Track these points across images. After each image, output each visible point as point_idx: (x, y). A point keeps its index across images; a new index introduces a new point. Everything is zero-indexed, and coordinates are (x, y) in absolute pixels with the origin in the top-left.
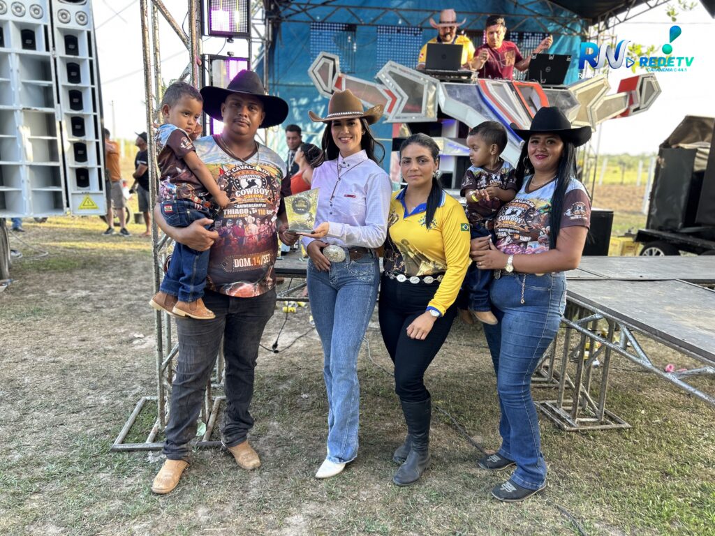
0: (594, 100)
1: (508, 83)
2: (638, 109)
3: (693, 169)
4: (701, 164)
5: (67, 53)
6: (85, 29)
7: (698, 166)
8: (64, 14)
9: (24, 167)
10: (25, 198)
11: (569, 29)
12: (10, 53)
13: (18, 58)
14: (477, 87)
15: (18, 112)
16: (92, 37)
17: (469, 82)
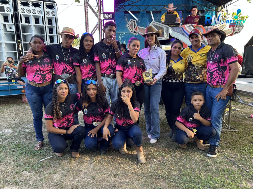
2: (236, 33)
5: (49, 25)
6: (55, 17)
8: (48, 12)
11: (211, 8)
12: (32, 25)
14: (182, 28)
16: (57, 20)
17: (179, 26)
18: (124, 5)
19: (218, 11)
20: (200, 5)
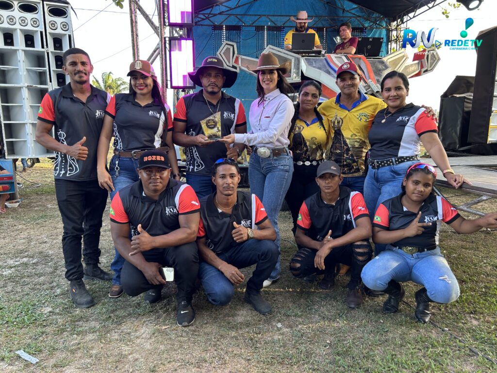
0: (399, 65)
1: (345, 56)
2: (426, 71)
3: (463, 110)
4: (469, 107)
5: (55, 50)
6: (67, 33)
7: (467, 107)
8: (53, 24)
9: (28, 124)
10: (29, 145)
11: (378, 24)
12: (18, 50)
13: (23, 53)
14: (326, 59)
15: (24, 88)
16: (72, 39)
17: (320, 57)
18: (210, 14)
19: (392, 30)
20: (358, 18)
